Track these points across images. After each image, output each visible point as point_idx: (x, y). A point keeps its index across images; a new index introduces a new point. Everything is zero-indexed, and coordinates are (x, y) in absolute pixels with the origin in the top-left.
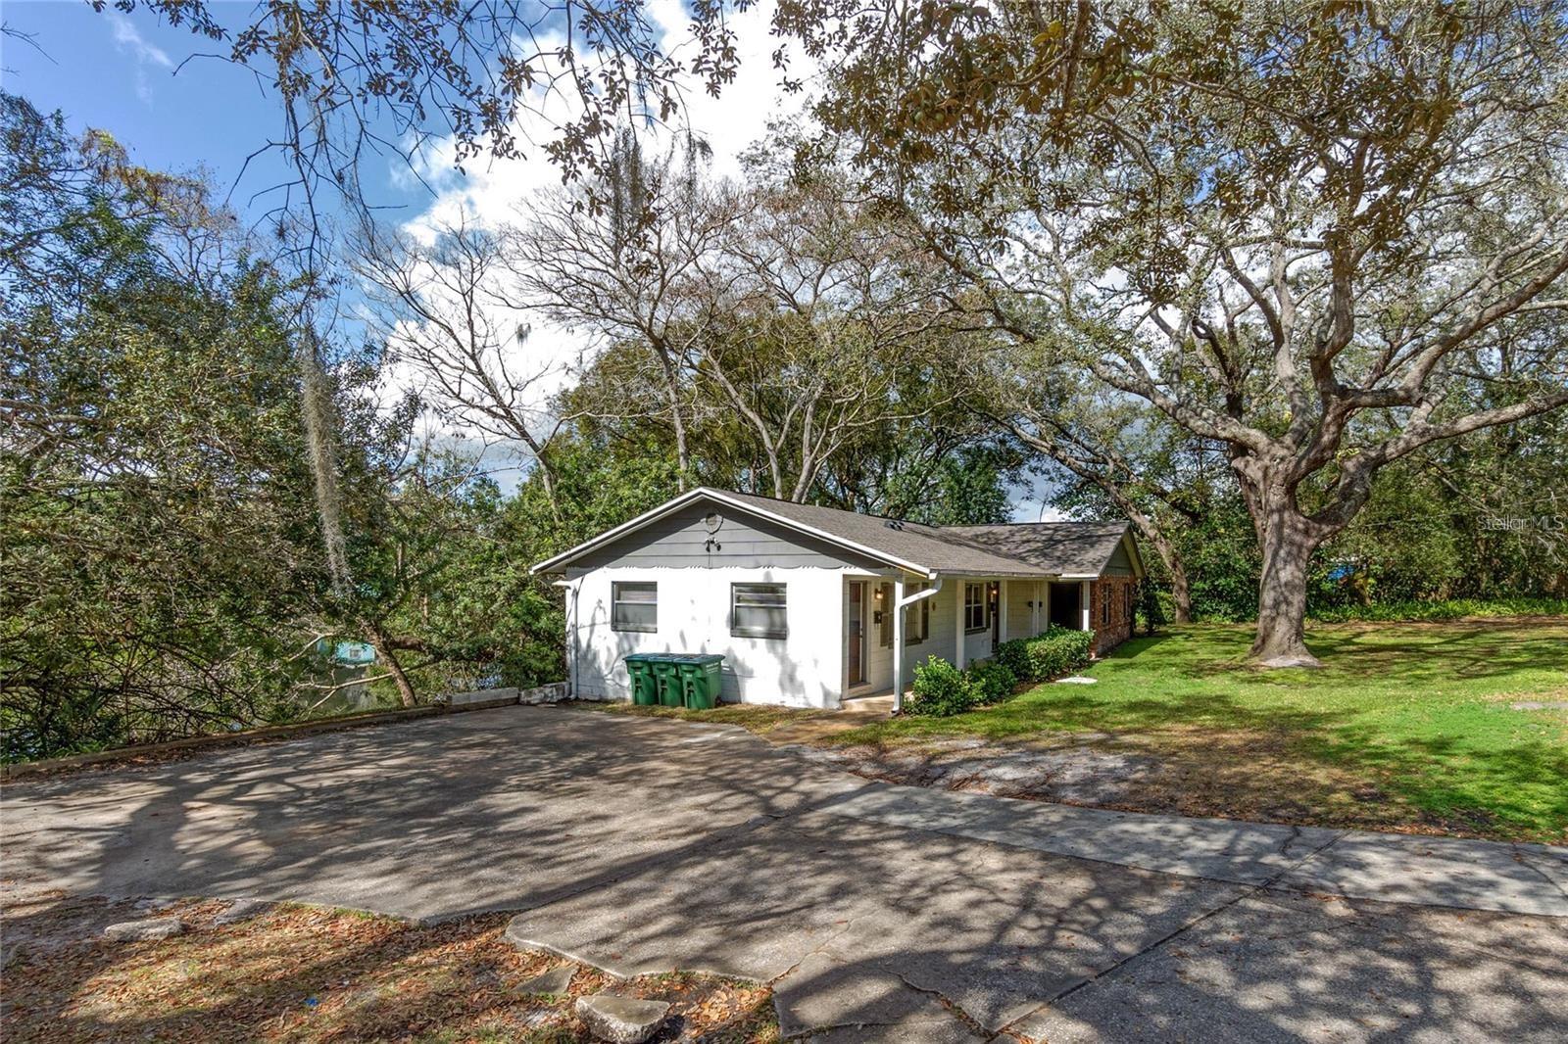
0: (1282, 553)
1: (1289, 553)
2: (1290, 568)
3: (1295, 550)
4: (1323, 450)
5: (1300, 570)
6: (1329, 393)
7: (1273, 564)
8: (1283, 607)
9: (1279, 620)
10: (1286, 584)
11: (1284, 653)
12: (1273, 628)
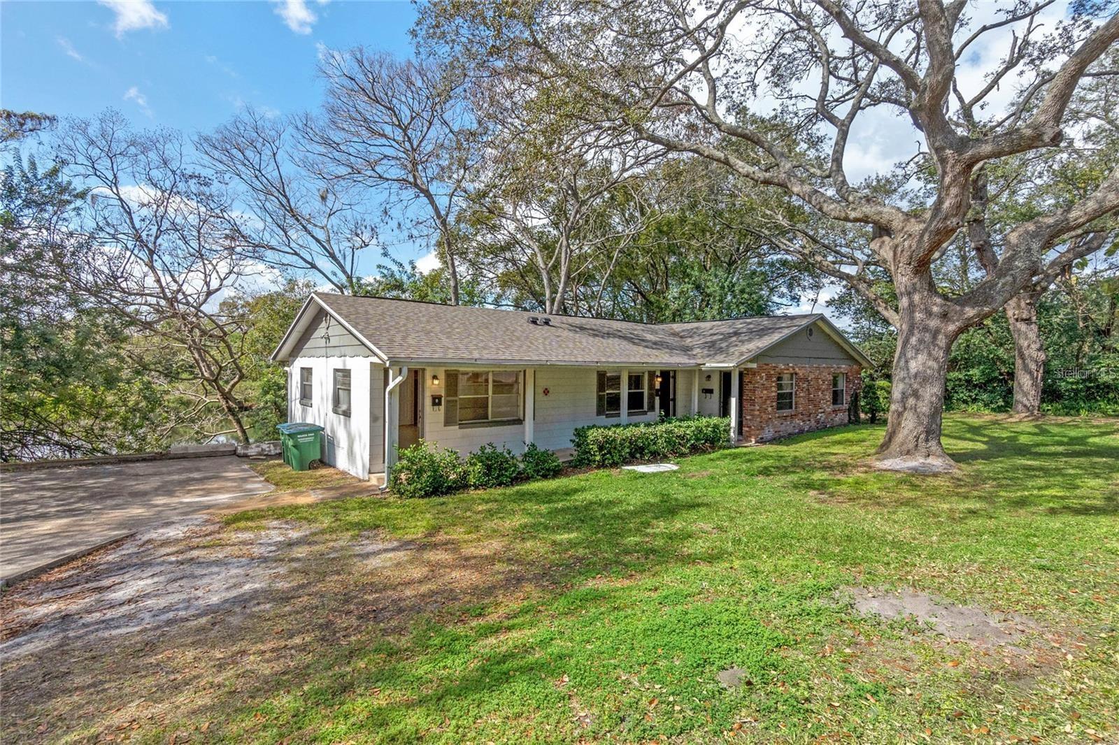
0: (913, 340)
1: (921, 341)
2: (921, 357)
3: (928, 337)
4: (946, 218)
5: (936, 359)
6: (943, 149)
7: (903, 353)
8: (911, 401)
9: (906, 414)
10: (916, 376)
11: (908, 453)
12: (899, 424)
